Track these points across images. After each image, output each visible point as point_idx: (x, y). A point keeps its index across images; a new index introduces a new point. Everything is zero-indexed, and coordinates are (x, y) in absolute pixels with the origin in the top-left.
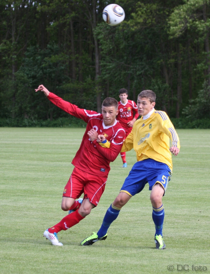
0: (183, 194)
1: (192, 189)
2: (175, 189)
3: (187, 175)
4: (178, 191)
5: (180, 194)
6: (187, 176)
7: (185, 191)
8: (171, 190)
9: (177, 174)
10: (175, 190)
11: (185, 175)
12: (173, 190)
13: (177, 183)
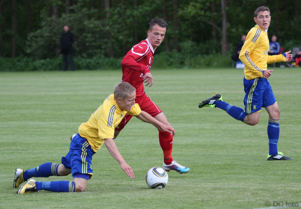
0: (36, 156)
1: (48, 149)
2: (25, 150)
3: (38, 131)
4: (30, 153)
5: (32, 156)
6: (39, 133)
7: (39, 152)
8: (20, 151)
9: (24, 130)
10: (24, 152)
11: (35, 131)
12: (22, 152)
13: (27, 142)
